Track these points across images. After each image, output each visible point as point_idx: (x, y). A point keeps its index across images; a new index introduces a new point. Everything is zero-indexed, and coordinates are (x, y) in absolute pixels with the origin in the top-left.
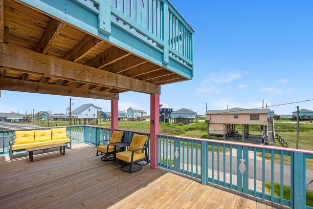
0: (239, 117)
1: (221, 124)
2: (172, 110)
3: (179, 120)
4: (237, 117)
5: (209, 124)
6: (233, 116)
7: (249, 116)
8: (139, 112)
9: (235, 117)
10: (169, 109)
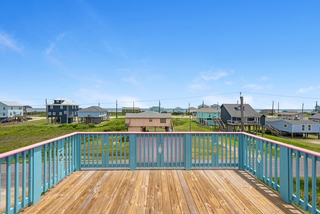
0: (153, 120)
1: (139, 127)
2: (77, 106)
3: (89, 119)
4: (152, 121)
5: (128, 127)
6: (148, 120)
7: (160, 120)
8: (20, 108)
9: (150, 121)
10: (74, 106)
